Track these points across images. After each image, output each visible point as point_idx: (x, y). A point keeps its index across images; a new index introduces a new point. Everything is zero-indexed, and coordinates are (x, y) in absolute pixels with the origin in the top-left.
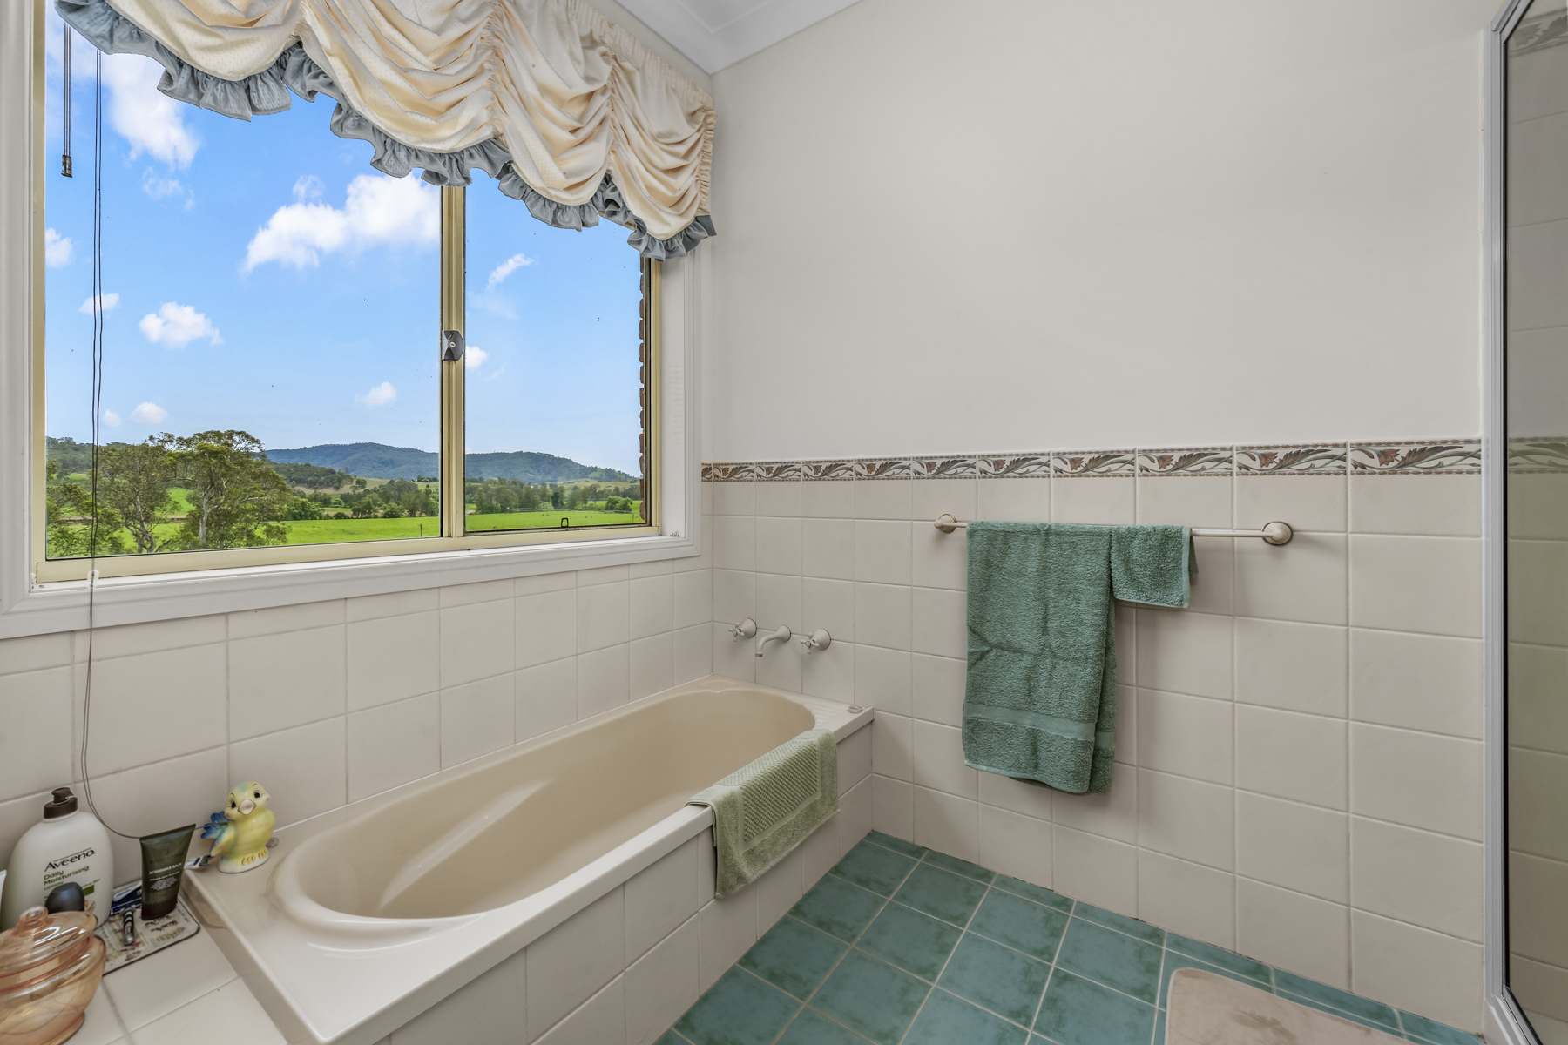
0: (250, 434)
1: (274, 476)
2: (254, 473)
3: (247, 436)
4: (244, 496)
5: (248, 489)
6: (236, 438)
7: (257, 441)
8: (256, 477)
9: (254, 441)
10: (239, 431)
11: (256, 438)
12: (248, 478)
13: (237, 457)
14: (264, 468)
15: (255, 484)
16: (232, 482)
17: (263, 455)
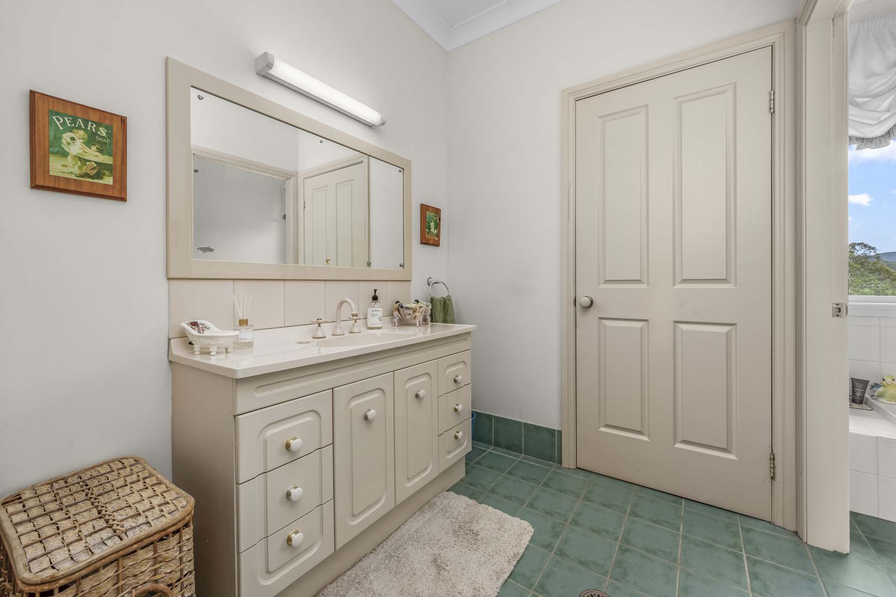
0: (867, 244)
1: (887, 270)
2: (871, 269)
3: (866, 246)
4: (862, 285)
5: (867, 280)
6: (857, 247)
7: (873, 248)
8: (872, 271)
9: (870, 248)
10: (860, 242)
11: (872, 246)
12: (866, 273)
13: (858, 259)
14: (879, 265)
15: (872, 276)
16: (854, 275)
17: (878, 257)
